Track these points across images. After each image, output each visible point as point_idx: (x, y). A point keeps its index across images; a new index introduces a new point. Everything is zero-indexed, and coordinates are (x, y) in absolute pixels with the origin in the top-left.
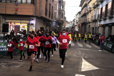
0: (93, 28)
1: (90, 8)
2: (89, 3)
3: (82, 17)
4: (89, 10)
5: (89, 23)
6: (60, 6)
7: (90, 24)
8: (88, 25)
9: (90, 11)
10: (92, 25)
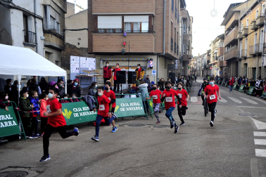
0: (254, 69)
1: (246, 29)
2: (241, 19)
3: (228, 46)
4: (243, 33)
5: (245, 58)
6: (184, 28)
7: (248, 61)
8: (243, 62)
9: (246, 35)
10: (252, 63)
